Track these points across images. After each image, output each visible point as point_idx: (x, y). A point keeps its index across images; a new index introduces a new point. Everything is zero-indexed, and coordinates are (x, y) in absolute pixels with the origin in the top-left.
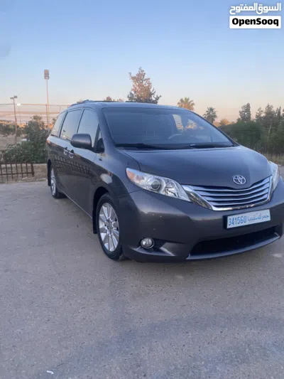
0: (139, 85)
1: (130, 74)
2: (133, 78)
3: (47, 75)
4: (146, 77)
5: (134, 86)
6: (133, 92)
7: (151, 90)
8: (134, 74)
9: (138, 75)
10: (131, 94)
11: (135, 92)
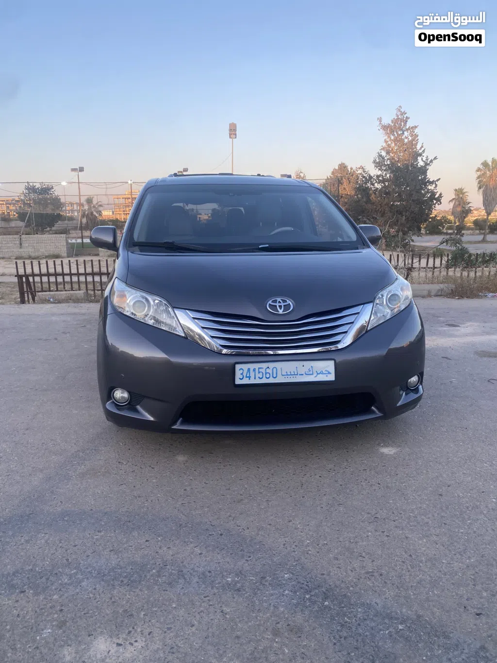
0: (395, 140)
1: (380, 120)
2: (385, 128)
3: (233, 131)
4: (409, 124)
5: (386, 141)
6: (384, 154)
7: (418, 147)
8: (387, 120)
9: (395, 121)
10: (381, 156)
11: (388, 153)
